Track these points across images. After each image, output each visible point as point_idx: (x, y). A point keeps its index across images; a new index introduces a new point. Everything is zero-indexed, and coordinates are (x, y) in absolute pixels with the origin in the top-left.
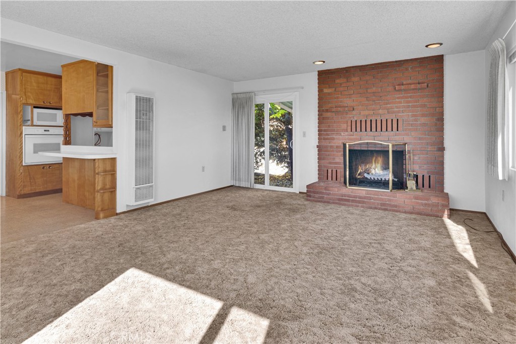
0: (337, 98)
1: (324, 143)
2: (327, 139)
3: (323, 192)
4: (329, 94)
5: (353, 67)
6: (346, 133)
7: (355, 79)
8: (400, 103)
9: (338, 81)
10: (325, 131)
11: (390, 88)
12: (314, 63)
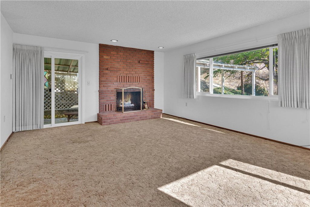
0: (112, 62)
1: (104, 89)
2: (106, 86)
3: (113, 118)
4: (107, 59)
5: (120, 47)
6: (117, 83)
7: (121, 54)
8: (140, 69)
9: (112, 53)
10: (104, 81)
11: (136, 62)
12: (111, 40)
